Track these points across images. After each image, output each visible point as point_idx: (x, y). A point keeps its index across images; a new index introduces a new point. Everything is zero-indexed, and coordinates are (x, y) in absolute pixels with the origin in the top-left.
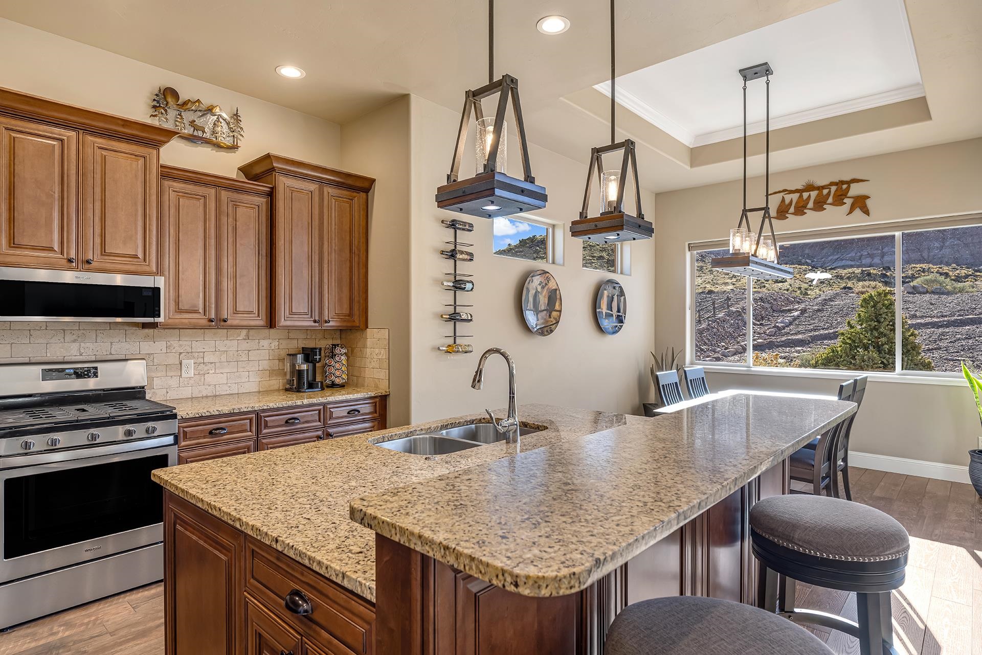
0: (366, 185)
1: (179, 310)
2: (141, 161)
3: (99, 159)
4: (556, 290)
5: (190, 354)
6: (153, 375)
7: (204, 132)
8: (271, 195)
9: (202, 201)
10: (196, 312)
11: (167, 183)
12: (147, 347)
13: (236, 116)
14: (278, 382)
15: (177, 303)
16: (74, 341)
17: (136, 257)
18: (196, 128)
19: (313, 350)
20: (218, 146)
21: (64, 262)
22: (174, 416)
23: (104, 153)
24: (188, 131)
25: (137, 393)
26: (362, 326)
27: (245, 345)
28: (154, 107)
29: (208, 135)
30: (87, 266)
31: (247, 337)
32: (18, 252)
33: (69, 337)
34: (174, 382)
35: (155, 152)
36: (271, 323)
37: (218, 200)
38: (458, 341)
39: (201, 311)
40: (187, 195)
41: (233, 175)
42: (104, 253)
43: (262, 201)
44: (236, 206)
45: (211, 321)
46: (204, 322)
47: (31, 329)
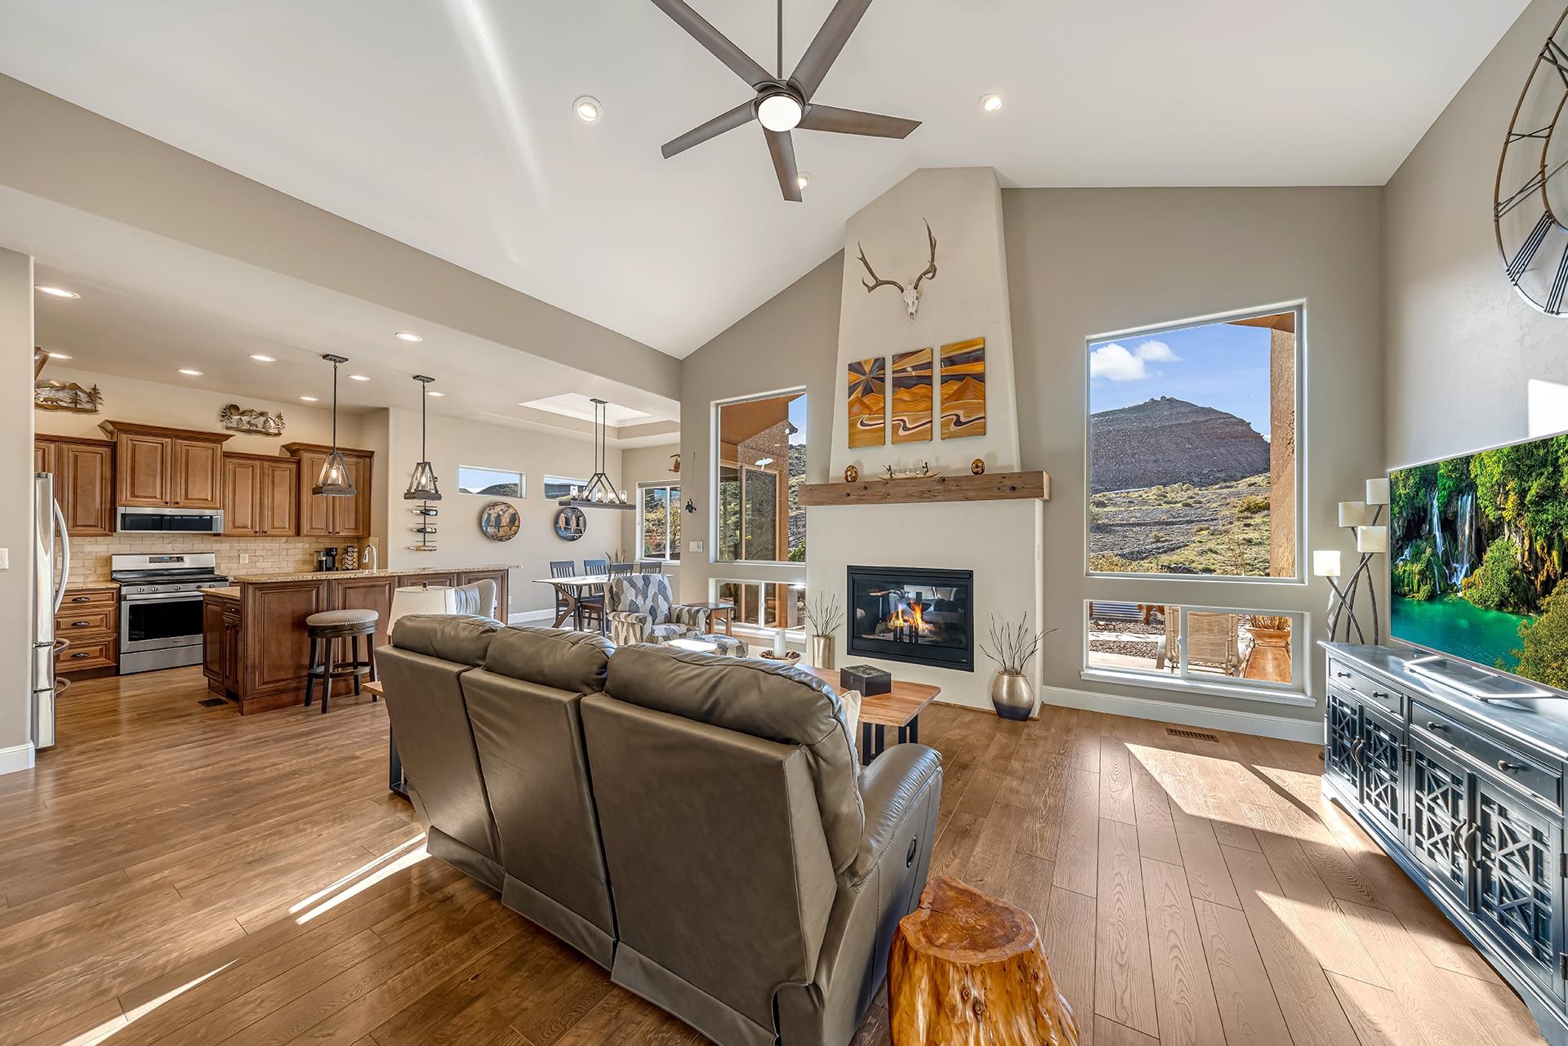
0: (368, 454)
1: (235, 527)
2: (210, 451)
3: (184, 451)
4: (515, 514)
5: (246, 551)
6: (219, 562)
7: (257, 427)
8: (299, 463)
9: (251, 468)
10: (247, 527)
11: (228, 460)
12: (216, 546)
13: (280, 417)
14: (310, 567)
15: (234, 523)
16: (170, 543)
17: (207, 500)
18: (251, 425)
19: (331, 549)
20: (268, 434)
21: (164, 504)
22: (227, 580)
23: (188, 448)
24: (246, 427)
25: (211, 571)
26: (366, 535)
27: (285, 546)
28: (223, 416)
29: (260, 428)
30: (177, 505)
31: (287, 542)
32: (137, 499)
33: (166, 541)
34: (235, 566)
35: (219, 446)
36: (298, 533)
37: (262, 468)
38: (427, 544)
39: (250, 527)
40: (241, 465)
41: (276, 454)
42: (186, 497)
43: (294, 466)
44: (274, 471)
45: (256, 532)
46: (252, 534)
47: (142, 537)
